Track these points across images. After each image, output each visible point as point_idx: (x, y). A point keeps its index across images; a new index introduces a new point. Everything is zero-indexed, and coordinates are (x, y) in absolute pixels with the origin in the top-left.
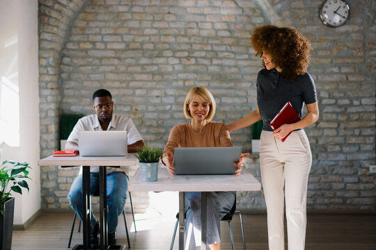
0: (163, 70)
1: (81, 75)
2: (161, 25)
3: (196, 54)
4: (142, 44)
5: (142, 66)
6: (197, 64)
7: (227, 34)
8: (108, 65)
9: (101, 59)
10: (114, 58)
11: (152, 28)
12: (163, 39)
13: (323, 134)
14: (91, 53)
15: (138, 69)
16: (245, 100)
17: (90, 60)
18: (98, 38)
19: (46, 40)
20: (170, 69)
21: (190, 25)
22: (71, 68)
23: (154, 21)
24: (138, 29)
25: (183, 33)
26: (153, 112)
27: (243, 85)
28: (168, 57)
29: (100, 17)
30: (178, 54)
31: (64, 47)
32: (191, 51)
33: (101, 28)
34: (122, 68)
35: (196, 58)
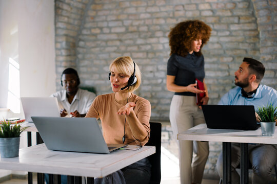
0: (155, 49)
1: (92, 56)
2: (153, 10)
4: (138, 26)
5: (138, 46)
7: (210, 13)
8: (112, 46)
9: (106, 41)
10: (116, 40)
11: (146, 12)
12: (155, 21)
14: (101, 37)
15: (135, 48)
16: (227, 74)
17: (99, 42)
18: (105, 24)
19: (60, 28)
20: (161, 47)
21: (178, 8)
22: (85, 50)
23: (147, 6)
24: (135, 15)
25: (171, 15)
26: (148, 85)
27: (225, 60)
28: (158, 37)
29: (106, 7)
31: (80, 33)
33: (106, 16)
34: (123, 49)
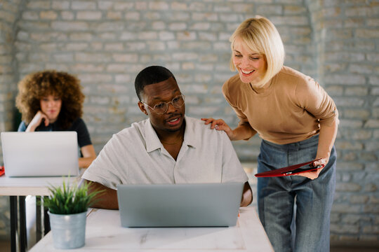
1: (43, 56)
3: (197, 27)
4: (124, 12)
5: (125, 43)
6: (198, 40)
8: (79, 42)
9: (69, 33)
10: (86, 32)
12: (152, 5)
13: (372, 136)
14: (56, 25)
15: (119, 47)
17: (54, 35)
18: (65, 5)
20: (161, 47)
22: (29, 46)
28: (158, 31)
30: (173, 27)
31: (19, 17)
32: (190, 23)
34: (98, 46)
35: (197, 32)
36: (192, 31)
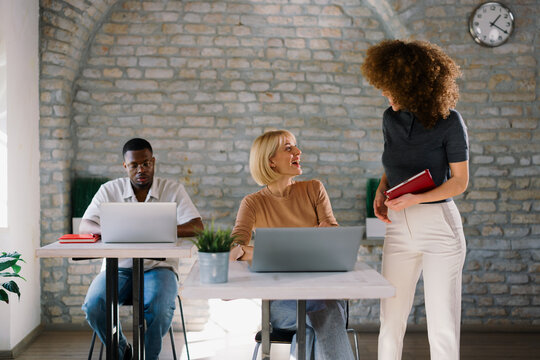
0: (230, 111)
1: (105, 119)
2: (228, 42)
3: (281, 87)
4: (199, 70)
5: (199, 105)
6: (283, 102)
7: (328, 56)
8: (146, 104)
9: (135, 94)
10: (156, 92)
11: (215, 46)
12: (230, 63)
13: (474, 210)
14: (121, 85)
15: (193, 109)
16: (356, 158)
17: (119, 95)
18: (132, 62)
19: (51, 64)
20: (241, 109)
21: (272, 43)
22: (90, 107)
23: (217, 36)
24: (193, 49)
25: (261, 55)
26: (216, 175)
27: (353, 134)
28: (238, 92)
29: (134, 30)
30: (254, 87)
31: (79, 75)
32: (273, 83)
33: (135, 47)
34: (168, 108)
35: (281, 93)
36: (275, 92)
